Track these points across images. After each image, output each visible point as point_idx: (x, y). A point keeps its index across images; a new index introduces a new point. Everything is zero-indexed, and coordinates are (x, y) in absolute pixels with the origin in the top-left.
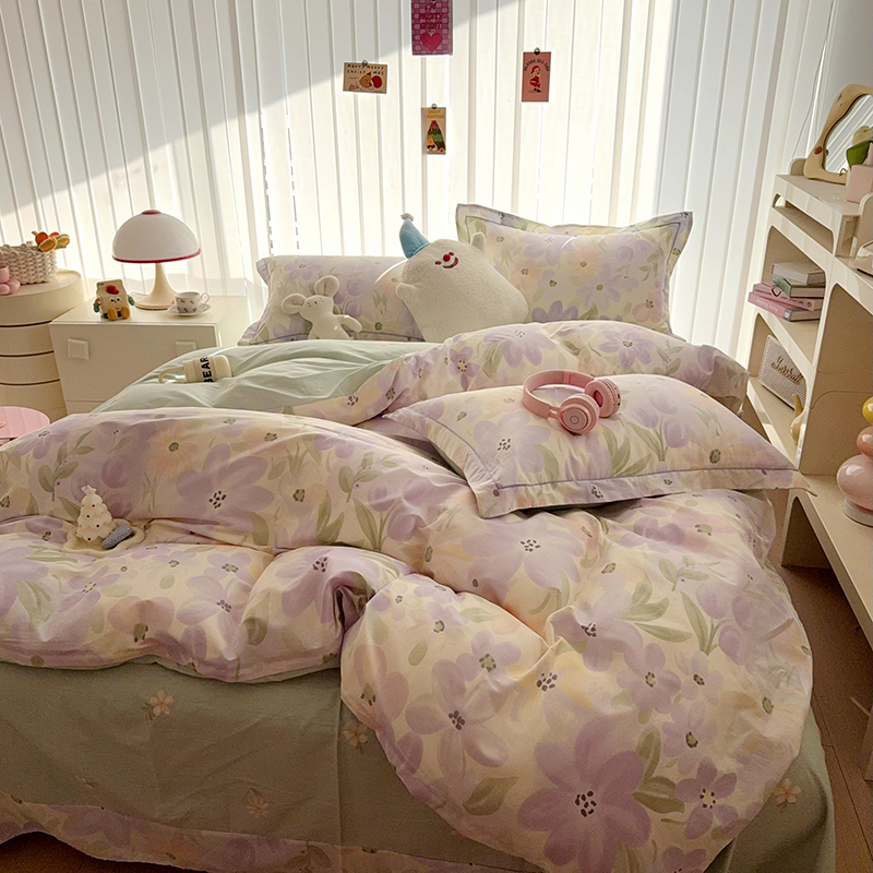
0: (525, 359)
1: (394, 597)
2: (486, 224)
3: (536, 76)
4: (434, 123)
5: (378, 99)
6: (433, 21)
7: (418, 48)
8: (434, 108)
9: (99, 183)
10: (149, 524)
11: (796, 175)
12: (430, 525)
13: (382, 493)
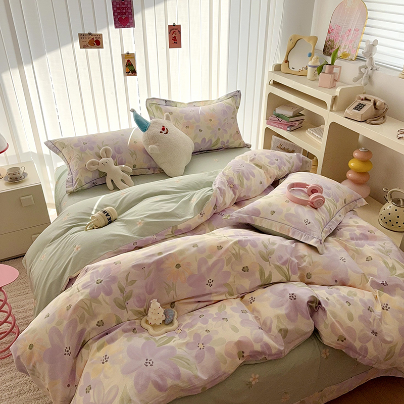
1: (325, 299)
2: (160, 106)
3: (175, 36)
4: (129, 61)
5: (99, 52)
6: (124, 11)
7: (117, 25)
8: (128, 54)
10: (172, 304)
11: (277, 71)
12: (304, 264)
13: (280, 258)
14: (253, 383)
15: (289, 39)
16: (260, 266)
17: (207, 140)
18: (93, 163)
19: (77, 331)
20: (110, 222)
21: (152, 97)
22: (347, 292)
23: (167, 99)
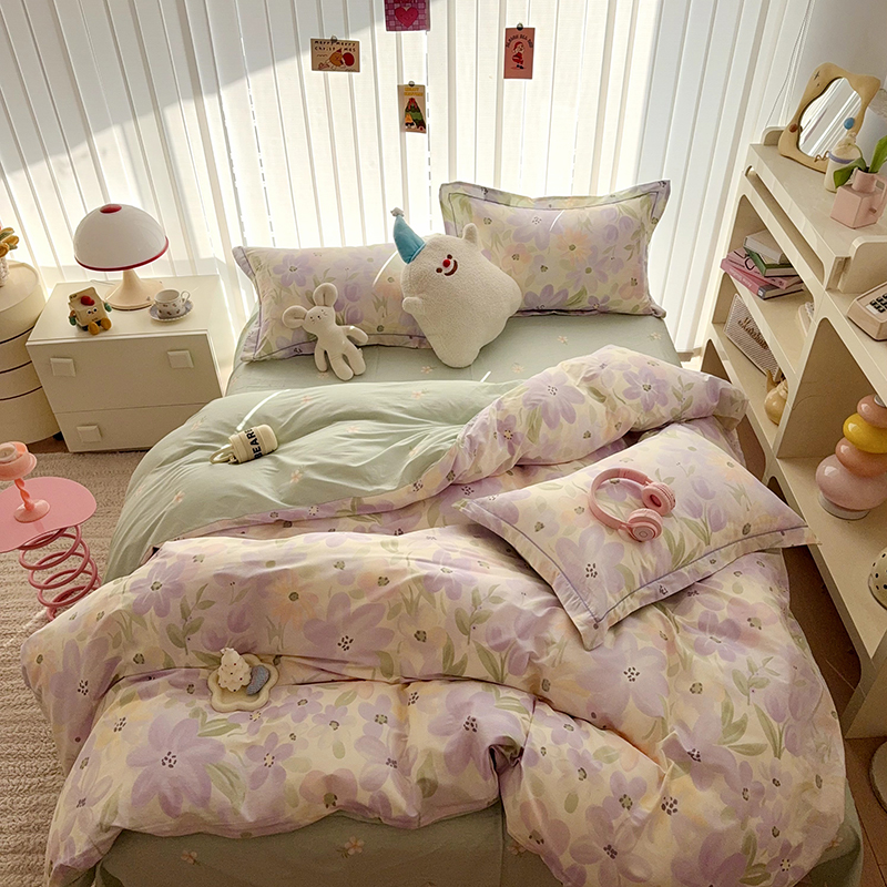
0: (562, 420)
1: (539, 749)
2: (472, 202)
3: (519, 53)
4: (412, 100)
5: (350, 79)
8: (412, 85)
9: (38, 171)
10: (277, 659)
11: (769, 145)
12: (543, 660)
13: (497, 633)
14: (351, 852)
15: (813, 73)
16: (449, 638)
17: (556, 291)
18: (295, 315)
19: (106, 658)
20: (258, 455)
21: (458, 180)
22: (598, 747)
23: (490, 185)
